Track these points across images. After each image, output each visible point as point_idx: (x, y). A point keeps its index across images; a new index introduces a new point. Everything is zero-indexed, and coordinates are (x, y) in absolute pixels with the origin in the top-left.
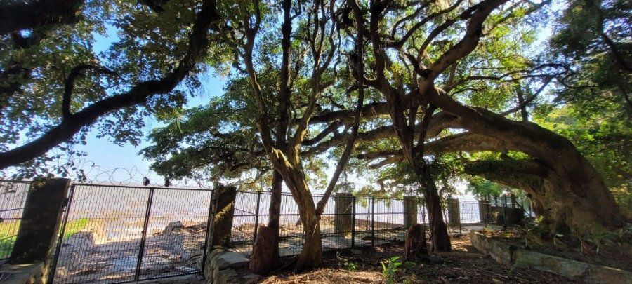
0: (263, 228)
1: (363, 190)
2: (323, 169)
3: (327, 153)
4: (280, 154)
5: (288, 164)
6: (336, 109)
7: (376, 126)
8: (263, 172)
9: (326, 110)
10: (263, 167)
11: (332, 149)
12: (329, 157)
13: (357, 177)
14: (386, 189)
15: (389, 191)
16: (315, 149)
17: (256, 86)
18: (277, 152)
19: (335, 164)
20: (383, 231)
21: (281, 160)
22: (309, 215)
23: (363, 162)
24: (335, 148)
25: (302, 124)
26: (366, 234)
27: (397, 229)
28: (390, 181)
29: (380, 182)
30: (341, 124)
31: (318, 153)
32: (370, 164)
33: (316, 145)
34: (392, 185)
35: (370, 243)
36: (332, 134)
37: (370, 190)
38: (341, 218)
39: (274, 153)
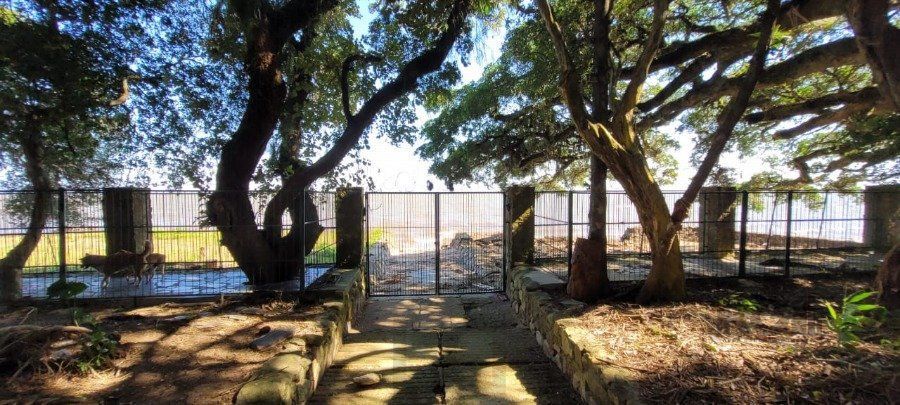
0: (581, 241)
1: (755, 180)
2: (669, 151)
3: (676, 122)
4: (600, 130)
5: (615, 144)
6: (694, 37)
7: (789, 53)
8: (566, 165)
9: (675, 43)
10: (564, 158)
11: (685, 113)
12: (681, 129)
13: (741, 157)
14: (812, 176)
15: (822, 178)
16: (654, 117)
17: (554, 27)
18: (595, 127)
19: (694, 140)
20: (806, 252)
21: (603, 139)
22: (659, 223)
23: (756, 130)
24: (692, 111)
25: (637, 75)
26: (767, 257)
27: (842, 249)
28: (823, 161)
29: (799, 163)
30: (708, 62)
31: (659, 124)
32: (772, 132)
33: (654, 110)
34: (832, 167)
35: (779, 271)
36: (688, 87)
37: (770, 180)
38: (713, 229)
39: (592, 128)
